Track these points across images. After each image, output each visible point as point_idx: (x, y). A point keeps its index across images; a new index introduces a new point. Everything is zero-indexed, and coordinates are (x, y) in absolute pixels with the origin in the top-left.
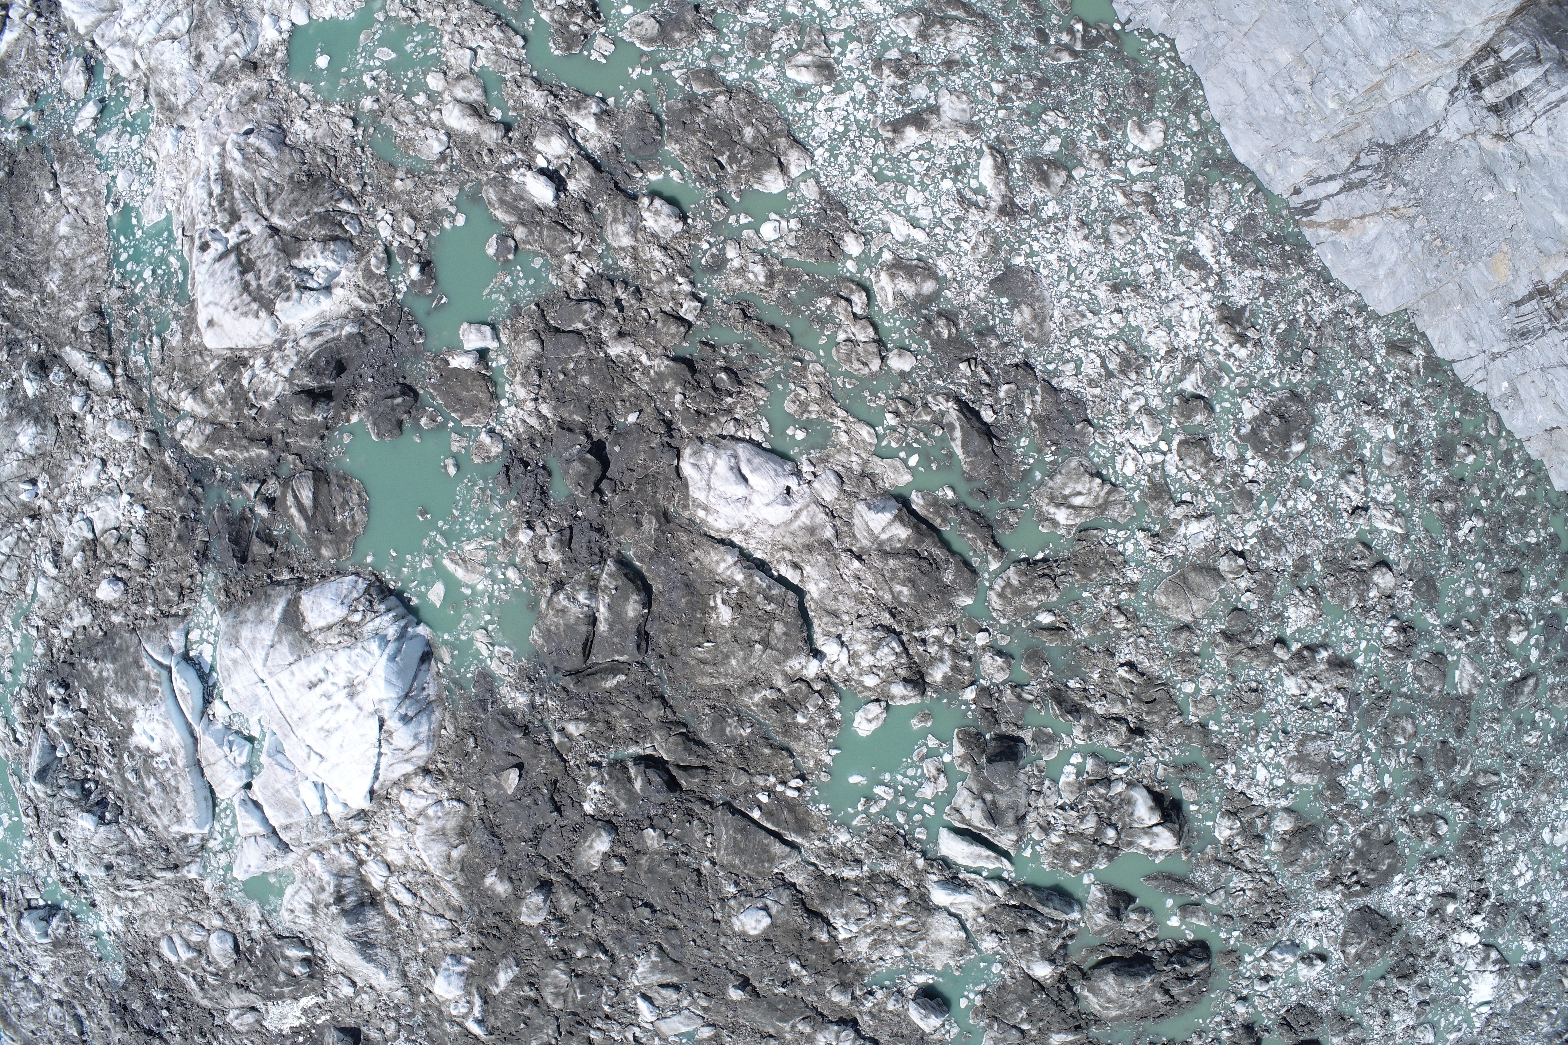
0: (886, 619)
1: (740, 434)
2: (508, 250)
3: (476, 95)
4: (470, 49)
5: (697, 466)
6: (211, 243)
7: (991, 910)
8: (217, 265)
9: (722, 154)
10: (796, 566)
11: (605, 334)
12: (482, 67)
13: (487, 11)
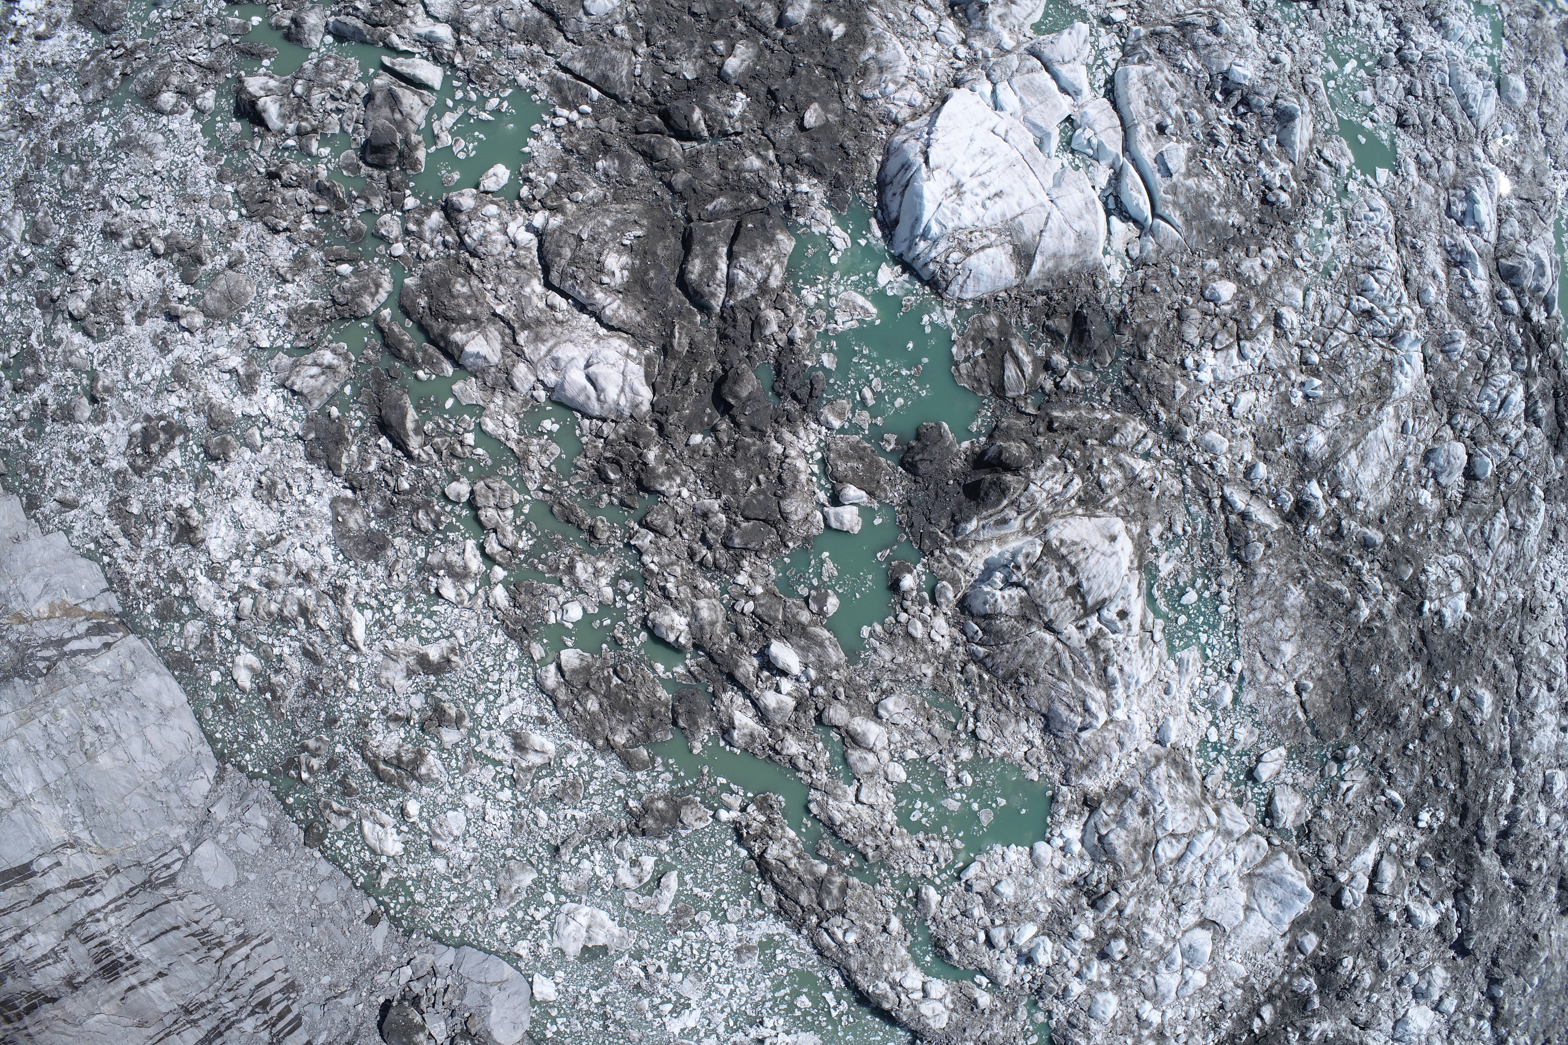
0: (475, 264)
1: (600, 423)
2: (816, 600)
3: (855, 755)
4: (863, 803)
5: (636, 393)
6: (1115, 617)
7: (401, 22)
8: (1106, 594)
9: (617, 685)
10: (552, 307)
11: (722, 517)
12: (850, 785)
13: (847, 842)
